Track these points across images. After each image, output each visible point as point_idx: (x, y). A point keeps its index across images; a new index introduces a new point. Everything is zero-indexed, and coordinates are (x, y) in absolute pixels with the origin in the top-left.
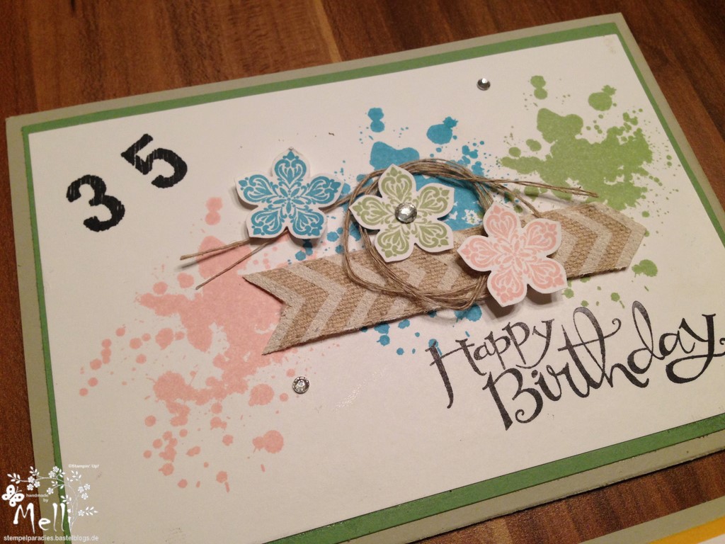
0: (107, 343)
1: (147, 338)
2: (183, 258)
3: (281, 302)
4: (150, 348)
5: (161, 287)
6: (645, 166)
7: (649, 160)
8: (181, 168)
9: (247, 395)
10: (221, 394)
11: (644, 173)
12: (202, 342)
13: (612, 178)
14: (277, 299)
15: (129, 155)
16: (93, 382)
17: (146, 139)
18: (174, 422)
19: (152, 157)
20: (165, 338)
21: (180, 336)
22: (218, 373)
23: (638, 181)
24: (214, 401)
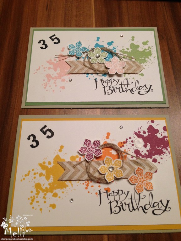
0: (40, 67)
1: (46, 68)
2: (56, 56)
3: (71, 66)
4: (47, 69)
5: (51, 60)
6: (149, 57)
7: (151, 56)
8: (59, 41)
9: (61, 80)
10: (56, 79)
11: (148, 58)
12: (55, 70)
13: (141, 58)
14: (70, 66)
15: (51, 38)
16: (36, 72)
17: (54, 35)
18: (48, 81)
19: (54, 39)
20: (49, 68)
21: (52, 68)
22: (57, 75)
23: (146, 59)
24: (55, 79)
